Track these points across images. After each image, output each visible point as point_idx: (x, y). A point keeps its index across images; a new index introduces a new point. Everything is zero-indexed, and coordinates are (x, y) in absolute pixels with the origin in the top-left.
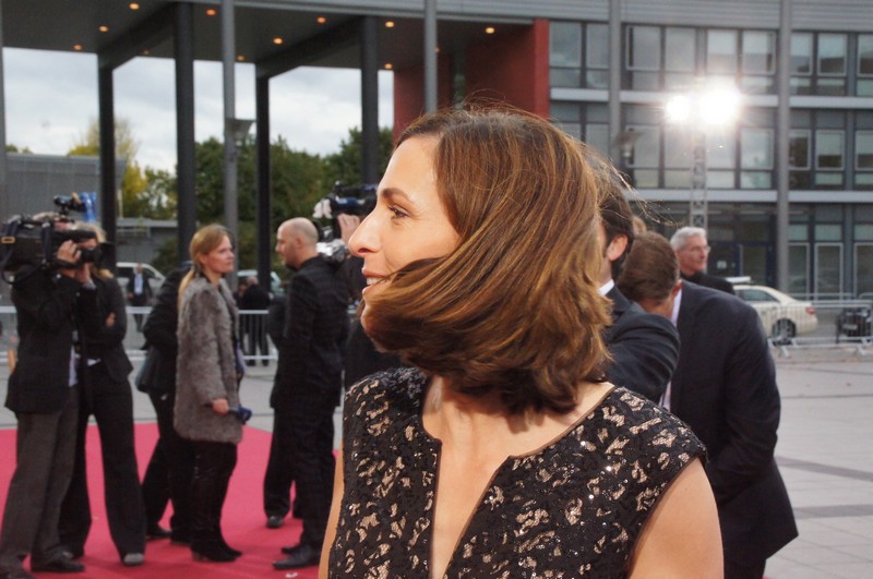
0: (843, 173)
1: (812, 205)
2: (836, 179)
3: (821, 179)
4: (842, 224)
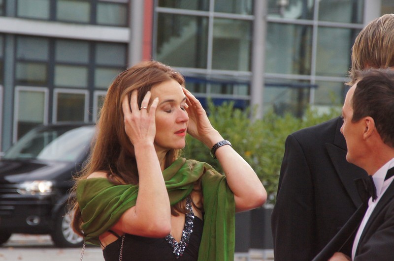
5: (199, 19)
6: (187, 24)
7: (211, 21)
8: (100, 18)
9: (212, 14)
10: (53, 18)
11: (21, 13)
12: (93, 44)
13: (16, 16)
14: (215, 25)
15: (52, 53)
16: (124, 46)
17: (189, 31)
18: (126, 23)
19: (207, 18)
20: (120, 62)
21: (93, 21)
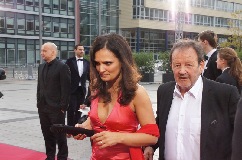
0: (14, 30)
1: (6, 38)
2: (12, 32)
3: (8, 31)
4: (15, 44)
5: (88, 36)
6: (86, 38)
7: (90, 37)
8: (69, 37)
9: (90, 35)
10: (60, 37)
11: (54, 36)
12: (68, 42)
13: (53, 37)
14: (91, 38)
15: (60, 44)
16: (74, 42)
17: (86, 39)
18: (74, 38)
19: (90, 36)
20: (73, 45)
21: (68, 37)
